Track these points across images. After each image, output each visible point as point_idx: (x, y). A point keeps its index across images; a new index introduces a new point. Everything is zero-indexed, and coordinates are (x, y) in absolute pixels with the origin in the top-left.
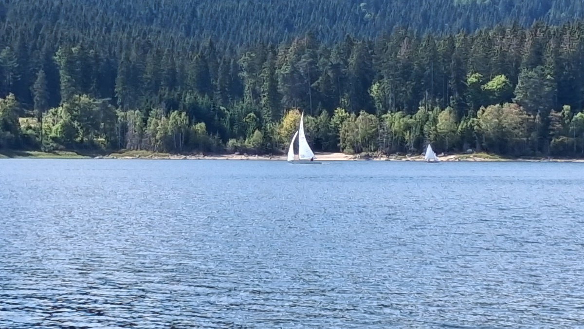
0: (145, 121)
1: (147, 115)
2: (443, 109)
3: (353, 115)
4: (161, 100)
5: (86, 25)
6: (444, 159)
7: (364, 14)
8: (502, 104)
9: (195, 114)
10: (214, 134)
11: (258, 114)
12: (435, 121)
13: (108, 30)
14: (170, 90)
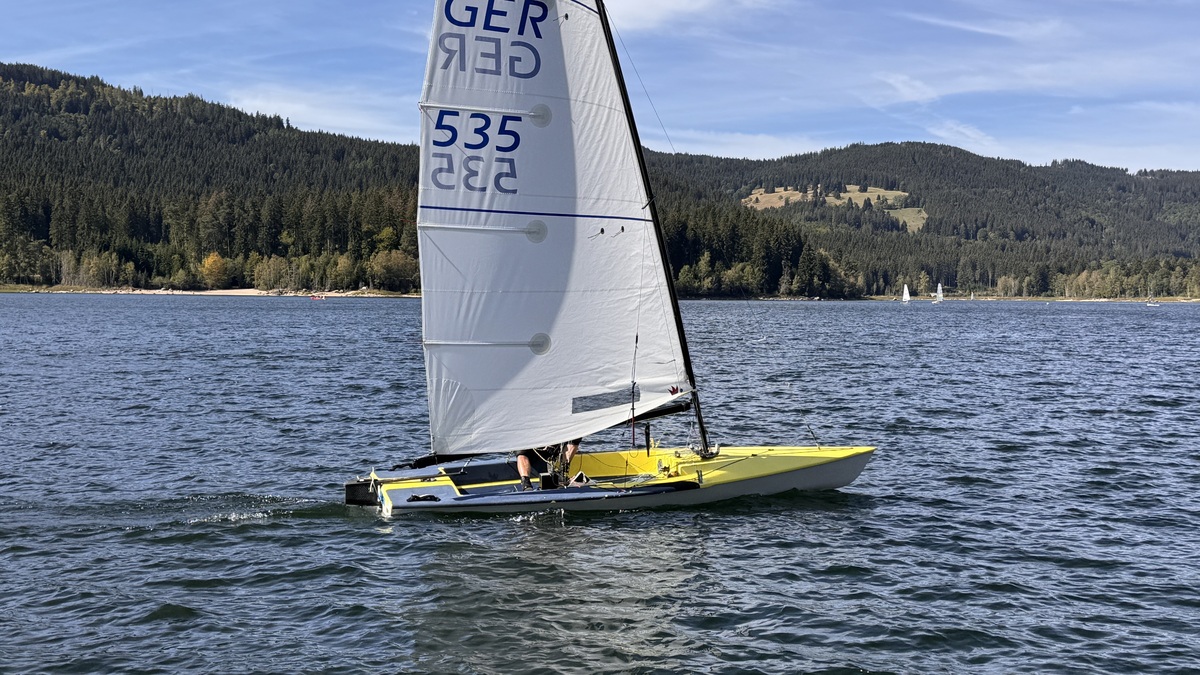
0: (78, 261)
1: (80, 255)
2: (342, 254)
3: (266, 257)
4: (93, 241)
5: (22, 175)
6: (343, 295)
7: (273, 173)
8: (390, 251)
9: (125, 255)
10: (143, 272)
11: (182, 256)
12: (336, 264)
13: (43, 179)
14: (101, 234)
